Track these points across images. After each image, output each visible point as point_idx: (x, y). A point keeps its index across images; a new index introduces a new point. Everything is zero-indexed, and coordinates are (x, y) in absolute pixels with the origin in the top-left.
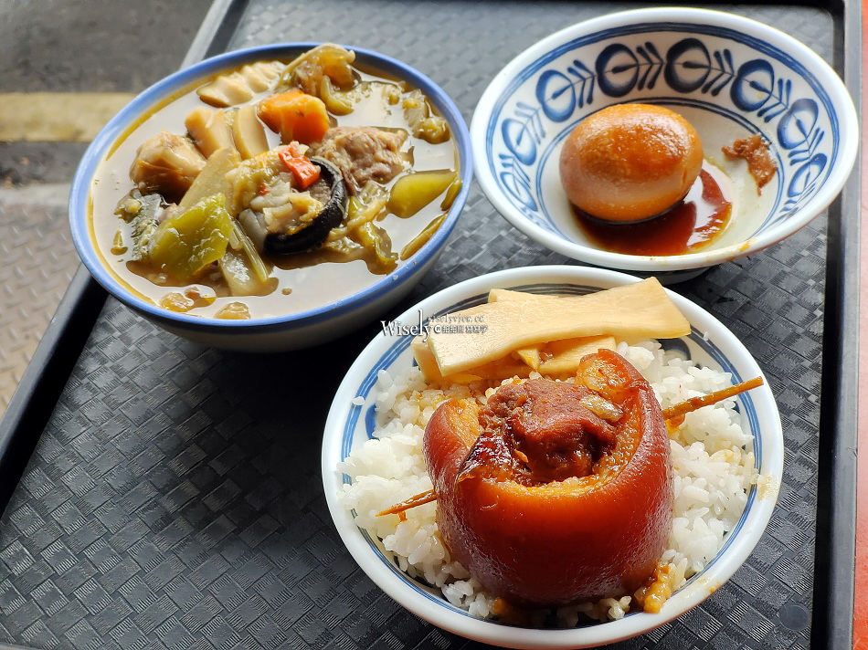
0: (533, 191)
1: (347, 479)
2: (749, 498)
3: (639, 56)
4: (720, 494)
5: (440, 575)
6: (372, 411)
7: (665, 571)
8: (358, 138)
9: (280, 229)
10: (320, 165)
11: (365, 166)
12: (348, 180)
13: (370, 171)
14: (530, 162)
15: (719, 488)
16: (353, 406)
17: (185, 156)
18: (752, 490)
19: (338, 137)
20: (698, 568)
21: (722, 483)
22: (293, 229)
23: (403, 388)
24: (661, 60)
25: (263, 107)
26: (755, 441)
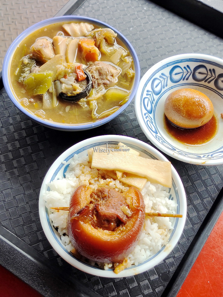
0: (153, 105)
1: (49, 189)
2: (162, 248)
3: (209, 72)
4: (154, 244)
5: (62, 232)
6: (68, 166)
7: (126, 261)
8: (104, 69)
9: (66, 92)
10: (87, 75)
11: (102, 79)
12: (93, 84)
13: (103, 81)
14: (157, 94)
15: (155, 241)
16: (62, 163)
17: (48, 52)
18: (164, 246)
19: (97, 67)
20: (136, 264)
21: (156, 241)
22: (69, 95)
23: (80, 162)
24: (215, 76)
25: (80, 42)
26: (173, 230)
